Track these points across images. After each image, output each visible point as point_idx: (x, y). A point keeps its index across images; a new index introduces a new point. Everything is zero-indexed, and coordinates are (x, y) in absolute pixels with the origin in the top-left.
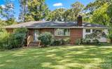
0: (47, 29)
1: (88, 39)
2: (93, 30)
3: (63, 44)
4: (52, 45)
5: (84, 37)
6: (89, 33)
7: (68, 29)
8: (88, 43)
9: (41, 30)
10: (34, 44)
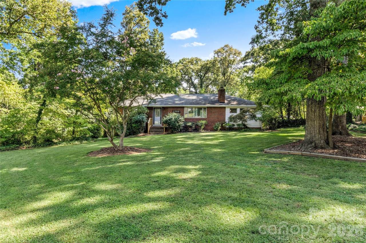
0: (174, 109)
1: (231, 123)
2: (241, 109)
3: (197, 129)
4: (181, 131)
5: (227, 120)
6: (235, 114)
7: (205, 108)
8: (231, 129)
9: (165, 110)
10: (157, 130)
